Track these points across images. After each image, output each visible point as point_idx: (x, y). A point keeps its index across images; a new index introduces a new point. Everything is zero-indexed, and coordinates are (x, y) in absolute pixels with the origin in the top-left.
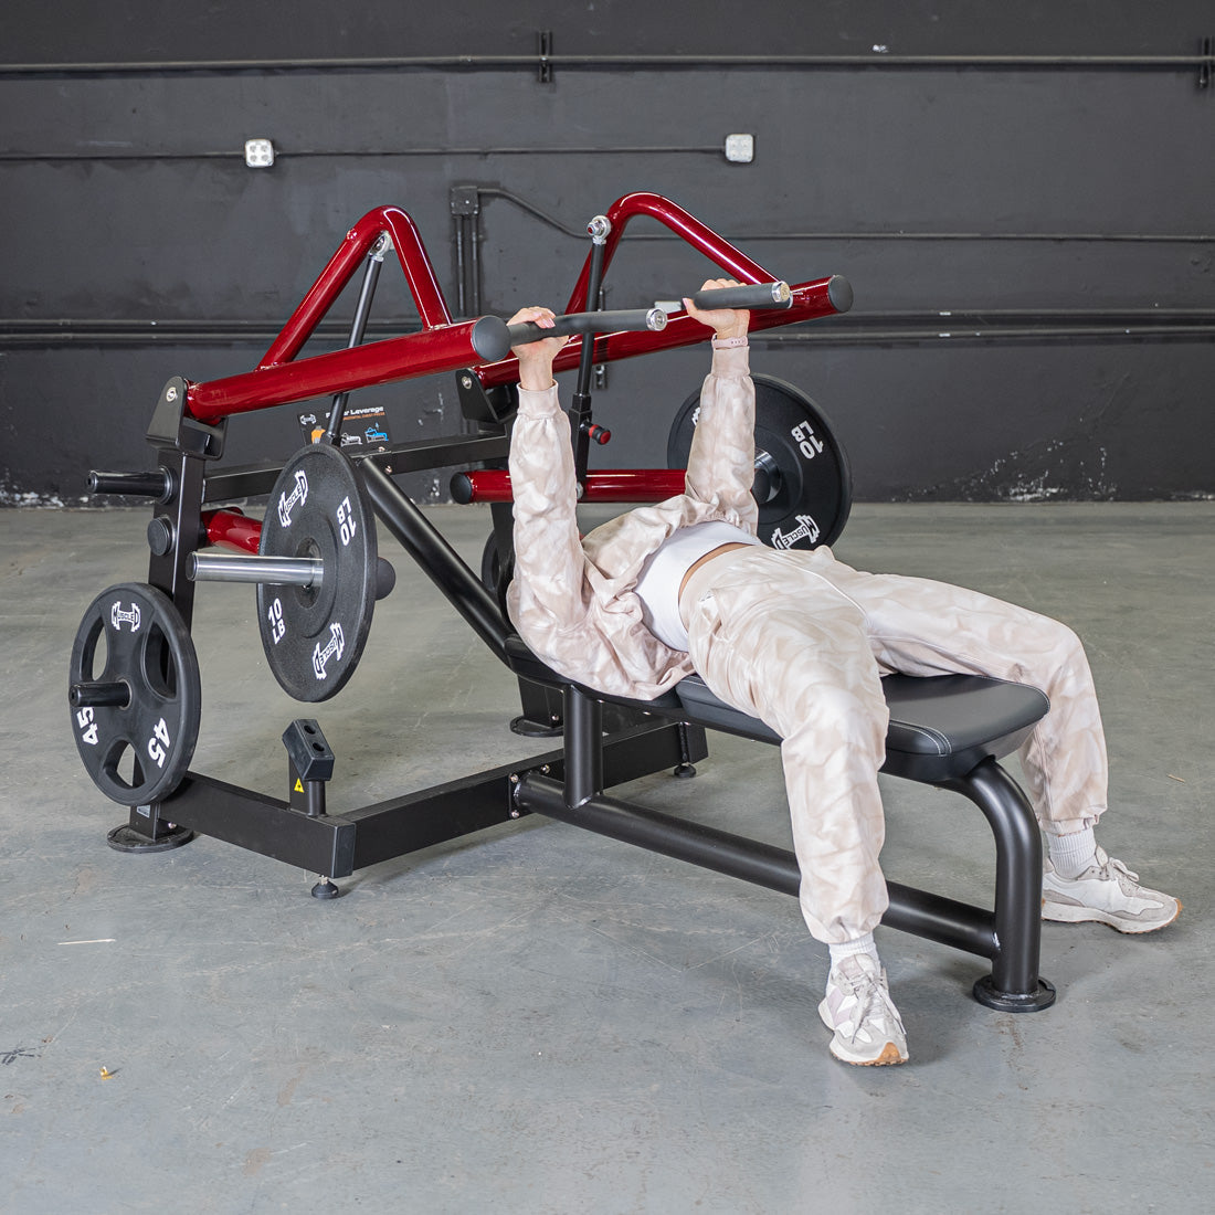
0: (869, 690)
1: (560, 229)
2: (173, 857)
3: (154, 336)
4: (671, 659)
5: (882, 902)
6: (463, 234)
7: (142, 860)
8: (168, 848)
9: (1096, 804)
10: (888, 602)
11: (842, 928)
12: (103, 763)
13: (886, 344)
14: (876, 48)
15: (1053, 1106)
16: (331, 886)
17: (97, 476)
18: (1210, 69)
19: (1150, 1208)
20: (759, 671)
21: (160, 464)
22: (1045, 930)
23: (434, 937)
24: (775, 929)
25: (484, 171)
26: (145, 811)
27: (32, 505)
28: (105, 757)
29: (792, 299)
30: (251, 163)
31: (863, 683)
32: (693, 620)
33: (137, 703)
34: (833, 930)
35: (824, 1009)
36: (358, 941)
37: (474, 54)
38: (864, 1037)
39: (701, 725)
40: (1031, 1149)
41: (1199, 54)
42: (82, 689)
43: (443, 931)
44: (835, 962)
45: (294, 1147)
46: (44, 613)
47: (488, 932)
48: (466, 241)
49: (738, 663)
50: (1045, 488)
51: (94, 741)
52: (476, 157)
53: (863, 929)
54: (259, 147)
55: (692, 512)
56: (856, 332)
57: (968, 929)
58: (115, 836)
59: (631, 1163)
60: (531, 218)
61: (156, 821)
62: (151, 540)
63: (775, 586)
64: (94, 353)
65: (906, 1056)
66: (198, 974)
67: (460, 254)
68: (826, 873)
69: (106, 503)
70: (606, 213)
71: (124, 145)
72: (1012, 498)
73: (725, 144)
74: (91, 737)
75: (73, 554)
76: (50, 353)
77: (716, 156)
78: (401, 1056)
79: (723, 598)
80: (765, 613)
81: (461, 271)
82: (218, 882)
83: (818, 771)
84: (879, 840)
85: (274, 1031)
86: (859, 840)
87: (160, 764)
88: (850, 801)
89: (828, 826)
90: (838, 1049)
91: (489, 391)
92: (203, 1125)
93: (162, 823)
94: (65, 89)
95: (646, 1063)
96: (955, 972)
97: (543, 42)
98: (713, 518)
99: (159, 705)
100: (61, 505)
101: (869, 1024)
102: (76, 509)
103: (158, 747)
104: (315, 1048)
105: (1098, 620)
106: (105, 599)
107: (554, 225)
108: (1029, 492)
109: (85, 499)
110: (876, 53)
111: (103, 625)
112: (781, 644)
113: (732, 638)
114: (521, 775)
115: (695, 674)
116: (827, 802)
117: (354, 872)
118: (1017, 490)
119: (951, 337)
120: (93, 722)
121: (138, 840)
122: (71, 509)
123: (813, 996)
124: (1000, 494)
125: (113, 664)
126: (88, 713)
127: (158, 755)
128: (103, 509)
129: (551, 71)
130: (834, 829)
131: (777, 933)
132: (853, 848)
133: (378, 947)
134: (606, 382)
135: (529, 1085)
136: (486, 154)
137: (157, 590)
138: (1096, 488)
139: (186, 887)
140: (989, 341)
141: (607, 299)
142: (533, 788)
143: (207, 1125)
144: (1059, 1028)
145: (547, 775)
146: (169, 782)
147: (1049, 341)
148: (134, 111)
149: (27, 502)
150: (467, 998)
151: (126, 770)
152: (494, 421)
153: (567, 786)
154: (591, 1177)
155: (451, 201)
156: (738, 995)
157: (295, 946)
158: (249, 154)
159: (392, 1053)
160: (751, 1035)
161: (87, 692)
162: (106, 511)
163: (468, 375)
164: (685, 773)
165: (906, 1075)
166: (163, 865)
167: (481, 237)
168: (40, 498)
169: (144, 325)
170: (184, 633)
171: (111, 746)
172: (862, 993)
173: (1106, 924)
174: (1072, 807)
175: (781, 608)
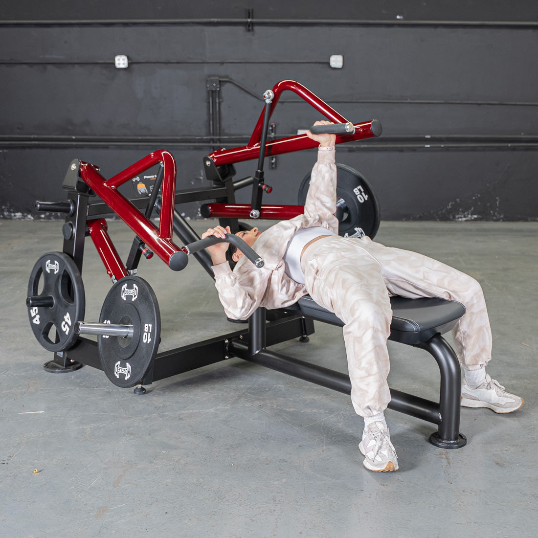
0: (384, 302)
1: (255, 97)
2: (73, 375)
3: (74, 143)
4: (297, 288)
5: (388, 398)
6: (212, 99)
7: (58, 376)
8: (70, 371)
9: (487, 357)
10: (393, 263)
11: (369, 410)
12: (42, 332)
13: (401, 150)
14: (398, 17)
15: (463, 491)
16: (143, 389)
17: (39, 204)
20: (335, 295)
21: (68, 198)
22: (462, 410)
23: (188, 412)
24: (341, 410)
25: (222, 71)
26: (61, 354)
27: (19, 219)
28: (43, 330)
29: (354, 130)
30: (118, 66)
31: (380, 299)
32: (307, 269)
33: (57, 306)
34: (365, 411)
35: (361, 446)
36: (154, 413)
37: (219, 18)
38: (378, 459)
39: (311, 318)
40: (453, 510)
42: (33, 300)
43: (192, 409)
44: (366, 425)
45: (119, 506)
46: (21, 266)
47: (212, 410)
48: (214, 102)
49: (325, 290)
50: (472, 215)
51: (38, 323)
52: (218, 64)
53: (379, 411)
54: (121, 59)
55: (307, 222)
56: (388, 144)
57: (427, 411)
58: (47, 365)
59: (271, 515)
60: (242, 92)
61: (65, 359)
62: (64, 233)
63: (343, 253)
65: (397, 468)
66: (81, 427)
67: (211, 108)
68: (362, 385)
69: (52, 218)
70: (272, 89)
71: (61, 58)
72: (457, 220)
73: (329, 59)
74: (37, 321)
77: (325, 65)
78: (170, 465)
79: (319, 259)
80: (338, 266)
81: (211, 116)
82: (92, 386)
83: (358, 340)
84: (387, 371)
85: (113, 454)
86: (377, 371)
87: (67, 333)
88: (374, 354)
89: (363, 364)
90: (367, 464)
91: (218, 167)
92: (79, 496)
93: (68, 360)
94: (35, 32)
95: (280, 469)
96: (421, 430)
97: (249, 13)
98: (316, 225)
99: (66, 306)
100: (32, 218)
101: (380, 452)
102: (39, 220)
103: (66, 325)
104: (132, 461)
105: (493, 274)
106: (43, 259)
107: (253, 95)
108: (465, 217)
109: (43, 216)
110: (398, 19)
111: (42, 271)
112: (344, 281)
113: (323, 277)
114: (229, 340)
115: (308, 295)
116: (363, 353)
117: (153, 383)
118: (459, 216)
119: (431, 147)
120: (38, 314)
121: (57, 367)
122: (37, 220)
123: (357, 440)
124: (451, 218)
125: (47, 288)
126: (35, 310)
127: (66, 329)
128: (50, 220)
129: (252, 26)
130: (367, 366)
131: (342, 412)
132: (374, 375)
133: (162, 416)
134: (276, 167)
135: (227, 479)
136: (222, 63)
137: (66, 255)
138: (494, 215)
139: (78, 389)
140: (447, 149)
141: (277, 128)
142: (235, 346)
143: (81, 495)
144: (468, 456)
145: (241, 340)
146: (71, 341)
147: (474, 149)
148: (66, 42)
149: (17, 217)
150: (201, 439)
151: (52, 335)
152: (220, 181)
153: (250, 345)
154: (253, 521)
155: (207, 83)
156: (323, 440)
157: (125, 415)
158: (117, 62)
159: (166, 464)
160: (328, 458)
161: (35, 301)
162: (52, 222)
163: (209, 160)
164: (304, 340)
165: (397, 476)
166: (68, 379)
167: (221, 100)
168: (23, 215)
169: (70, 139)
170: (78, 274)
171: (46, 325)
172: (378, 439)
173: (490, 409)
174: (475, 359)
175: (345, 264)
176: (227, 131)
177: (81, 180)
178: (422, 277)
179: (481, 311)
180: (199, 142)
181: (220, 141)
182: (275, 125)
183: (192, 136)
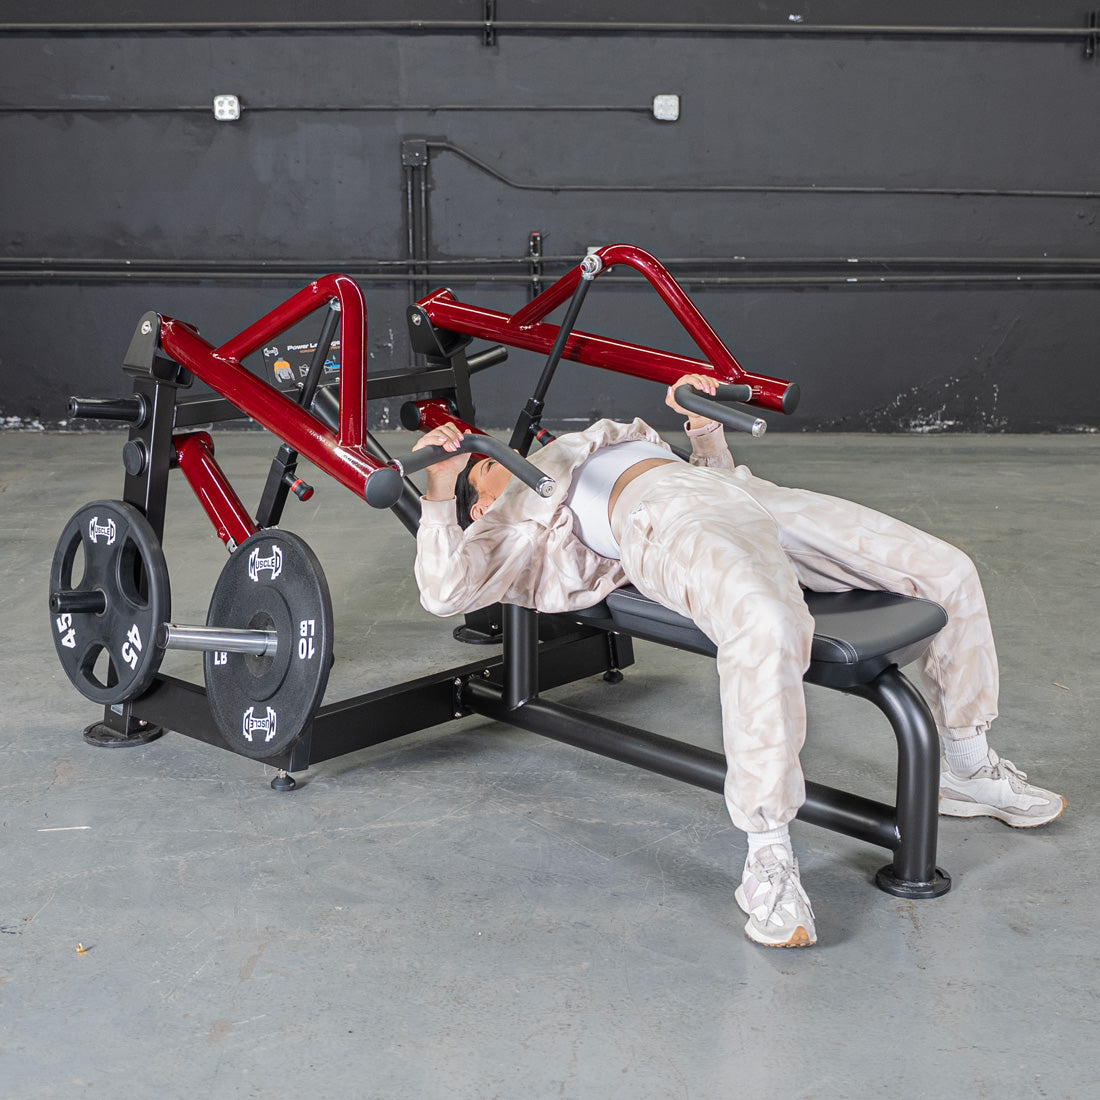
1: (501, 179)
2: (143, 751)
3: (129, 274)
5: (800, 798)
6: (412, 185)
7: (114, 754)
8: (139, 744)
9: (988, 711)
11: (762, 818)
12: (80, 664)
13: (798, 288)
14: (792, 17)
15: (948, 984)
16: (289, 780)
17: (77, 402)
18: (1096, 40)
19: (1037, 1078)
20: (696, 580)
21: (134, 392)
22: (941, 823)
23: (383, 826)
24: (695, 822)
25: (432, 126)
26: (119, 709)
27: (15, 428)
28: (82, 658)
30: (219, 116)
32: (624, 532)
33: (112, 609)
34: (754, 820)
35: (740, 894)
36: (313, 830)
37: (424, 20)
38: (777, 920)
39: (628, 634)
40: (929, 1023)
41: (1086, 27)
42: (63, 598)
43: (391, 821)
44: (752, 850)
45: (254, 1018)
46: (25, 527)
47: (432, 823)
48: (416, 190)
49: (673, 567)
50: (942, 421)
51: (72, 645)
52: (425, 113)
53: (781, 820)
54: (226, 102)
56: (772, 276)
57: (871, 822)
58: (91, 732)
59: (563, 1034)
60: (474, 169)
61: (128, 718)
62: (126, 461)
63: (702, 498)
64: (75, 289)
65: (814, 939)
66: (166, 859)
67: (410, 202)
68: (751, 767)
69: (83, 427)
71: (102, 99)
72: (912, 430)
73: (653, 104)
74: (69, 641)
75: (53, 473)
76: (33, 288)
77: (645, 115)
78: (352, 935)
79: (654, 508)
80: (696, 523)
81: (410, 217)
82: (185, 775)
83: (751, 674)
84: (800, 741)
85: (236, 912)
86: (784, 739)
87: (133, 666)
89: (758, 723)
90: (752, 931)
91: (437, 329)
92: (171, 998)
93: (134, 720)
94: (48, 46)
95: (576, 942)
96: (860, 861)
97: (488, 9)
99: (132, 612)
100: (42, 428)
101: (781, 909)
102: (56, 432)
103: (131, 651)
104: (274, 927)
105: (990, 542)
106: (84, 514)
107: (495, 176)
108: (928, 424)
109: (64, 423)
110: (793, 22)
111: (81, 539)
112: (716, 555)
113: (666, 543)
114: (463, 679)
116: (757, 702)
117: (310, 766)
118: (917, 422)
119: (858, 282)
120: (72, 627)
121: (112, 736)
122: (51, 432)
123: (730, 882)
124: (901, 426)
125: (91, 574)
126: (67, 619)
127: (131, 658)
128: (80, 433)
129: (495, 35)
130: (763, 726)
131: (697, 825)
132: (778, 745)
133: (332, 836)
135: (471, 962)
136: (435, 110)
137: (131, 507)
138: (989, 421)
139: (156, 779)
140: (892, 286)
141: (544, 244)
142: (474, 691)
143: (174, 997)
144: (954, 913)
145: (488, 679)
146: (141, 683)
147: (947, 286)
148: (112, 68)
149: (11, 424)
150: (413, 882)
151: (101, 671)
152: (441, 355)
153: (506, 689)
154: (527, 1047)
155: (402, 153)
156: (661, 882)
157: (256, 834)
158: (217, 108)
159: (346, 932)
160: (673, 918)
161: (66, 600)
162: (83, 434)
163: (418, 312)
164: (613, 678)
165: (814, 955)
166: (134, 759)
167: (429, 186)
168: (22, 422)
169: (121, 264)
170: (155, 546)
171: (88, 649)
172: (776, 880)
173: (997, 819)
174: (965, 715)
175: (711, 518)
176: (442, 249)
177: (163, 354)
178: (857, 549)
179: (977, 615)
180: (384, 272)
181: (428, 269)
182: (541, 237)
183: (370, 258)
